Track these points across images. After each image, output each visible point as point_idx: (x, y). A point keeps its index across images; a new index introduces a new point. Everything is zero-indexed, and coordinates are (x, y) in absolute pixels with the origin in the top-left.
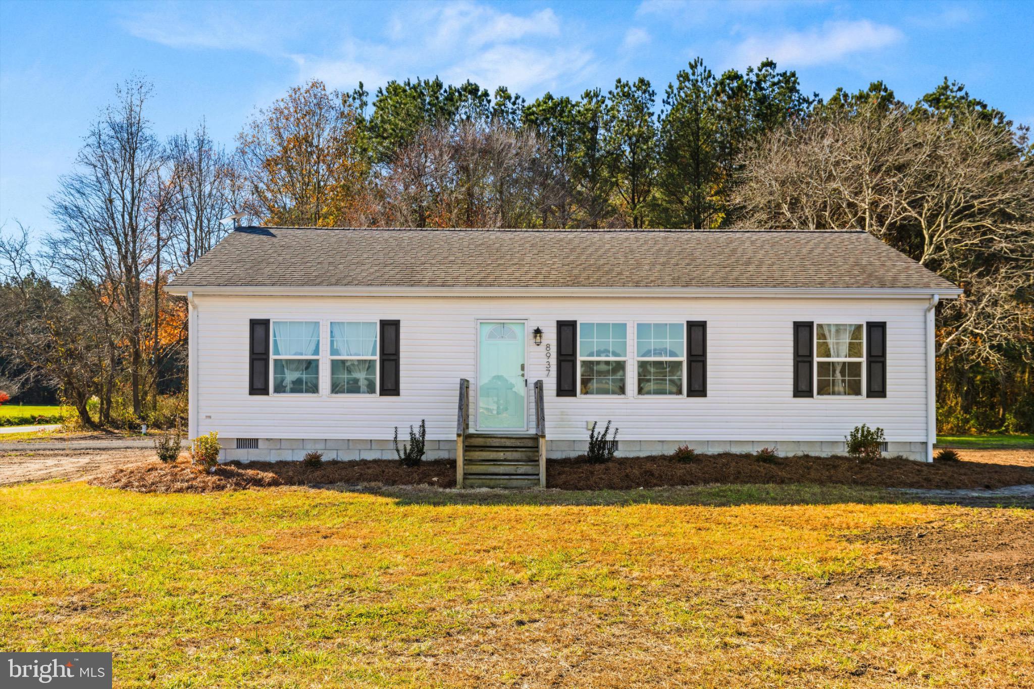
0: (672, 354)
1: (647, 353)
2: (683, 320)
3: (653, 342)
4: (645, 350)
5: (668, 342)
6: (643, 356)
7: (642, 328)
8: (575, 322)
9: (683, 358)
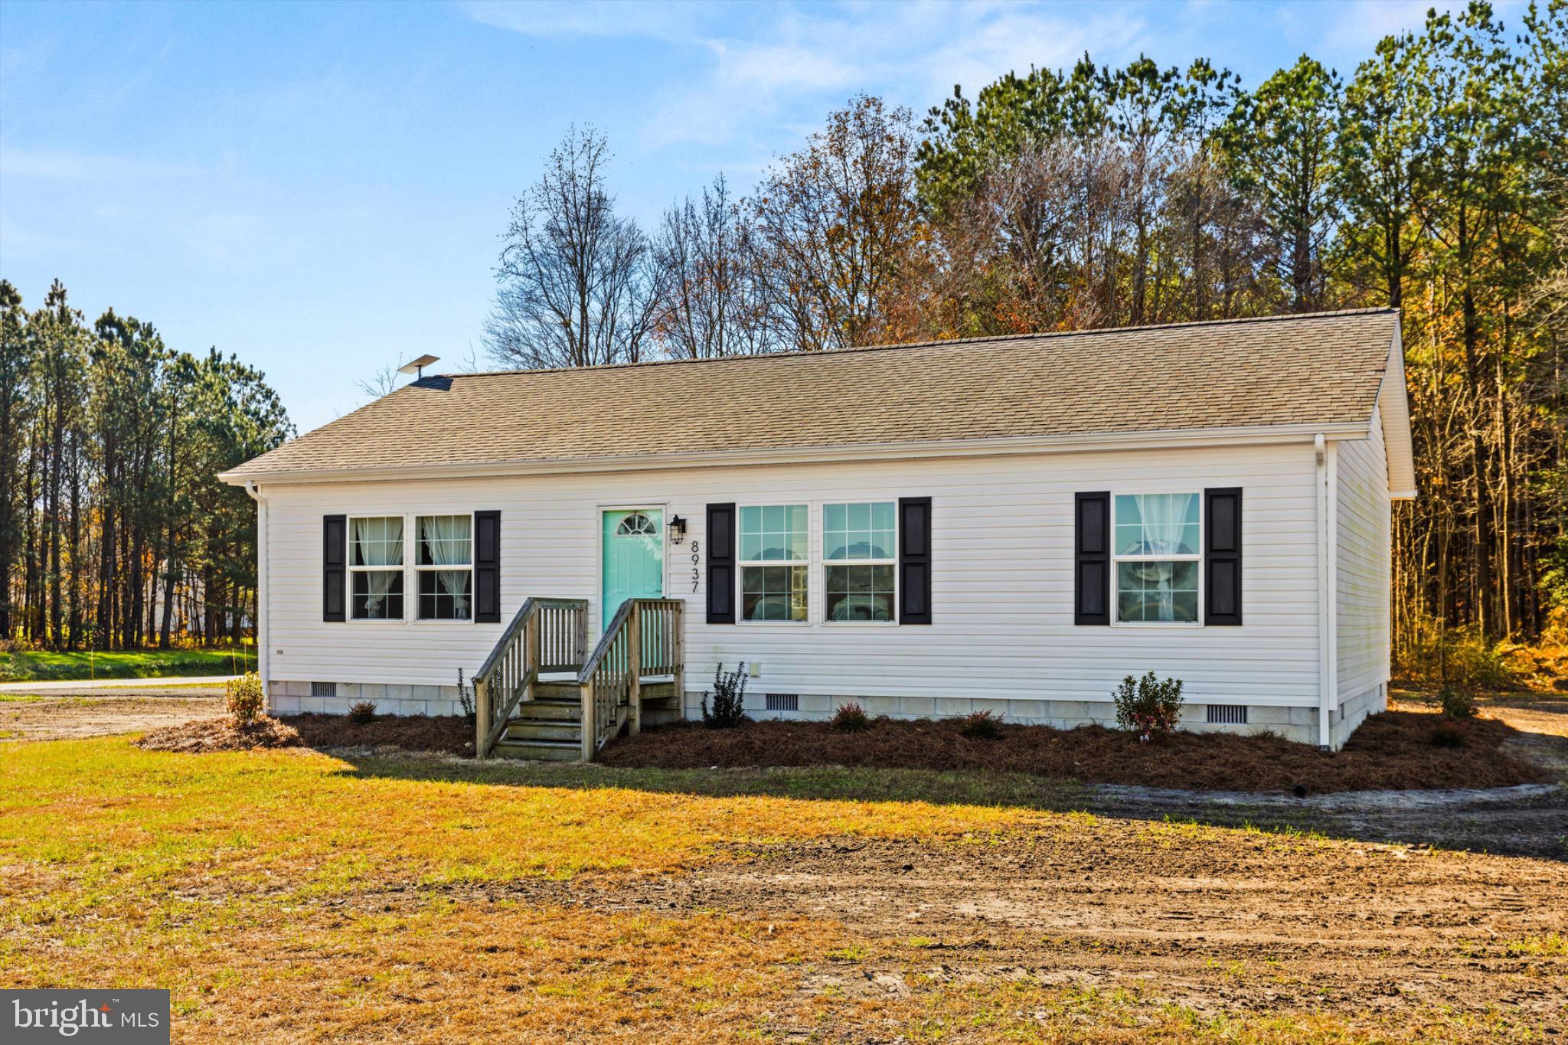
0: (879, 553)
1: (839, 553)
2: (893, 497)
3: (848, 535)
4: (837, 547)
5: (869, 534)
6: (831, 558)
7: (832, 513)
8: (733, 505)
9: (895, 561)
